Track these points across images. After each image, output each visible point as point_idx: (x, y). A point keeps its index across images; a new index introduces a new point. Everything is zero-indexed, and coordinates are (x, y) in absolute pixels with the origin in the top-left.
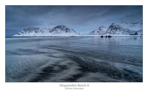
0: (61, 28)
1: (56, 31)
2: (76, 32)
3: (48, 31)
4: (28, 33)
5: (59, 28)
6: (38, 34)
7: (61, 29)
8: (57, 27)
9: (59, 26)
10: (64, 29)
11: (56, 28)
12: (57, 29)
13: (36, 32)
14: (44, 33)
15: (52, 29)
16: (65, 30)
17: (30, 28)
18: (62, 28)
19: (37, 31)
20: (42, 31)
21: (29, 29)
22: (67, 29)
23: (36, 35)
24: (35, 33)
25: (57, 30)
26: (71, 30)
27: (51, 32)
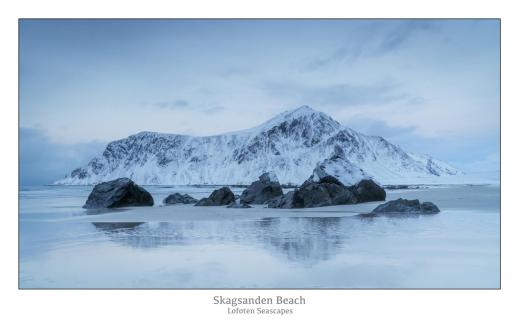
0: (304, 134)
1: (271, 155)
2: (405, 156)
3: (229, 152)
4: (121, 166)
5: (292, 130)
6: (170, 175)
7: (302, 141)
8: (283, 127)
9: (295, 123)
10: (325, 138)
11: (272, 131)
12: (282, 141)
13: (163, 162)
14: (206, 168)
15: (249, 143)
16: (330, 142)
17: (139, 142)
18: (312, 135)
19: (168, 155)
20: (194, 154)
21: (130, 147)
22: (342, 137)
23: (160, 176)
24: (158, 169)
25: (278, 146)
26: (370, 143)
27: (241, 158)
